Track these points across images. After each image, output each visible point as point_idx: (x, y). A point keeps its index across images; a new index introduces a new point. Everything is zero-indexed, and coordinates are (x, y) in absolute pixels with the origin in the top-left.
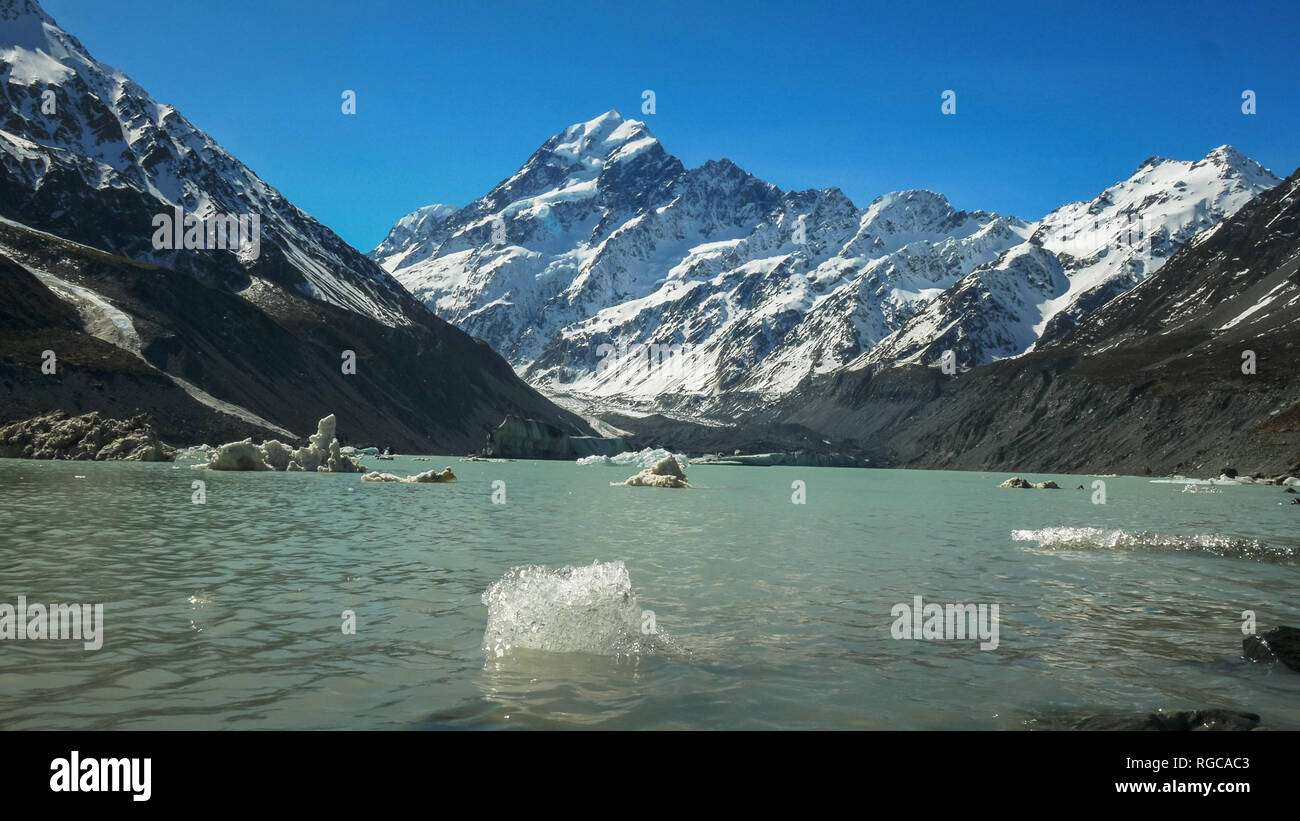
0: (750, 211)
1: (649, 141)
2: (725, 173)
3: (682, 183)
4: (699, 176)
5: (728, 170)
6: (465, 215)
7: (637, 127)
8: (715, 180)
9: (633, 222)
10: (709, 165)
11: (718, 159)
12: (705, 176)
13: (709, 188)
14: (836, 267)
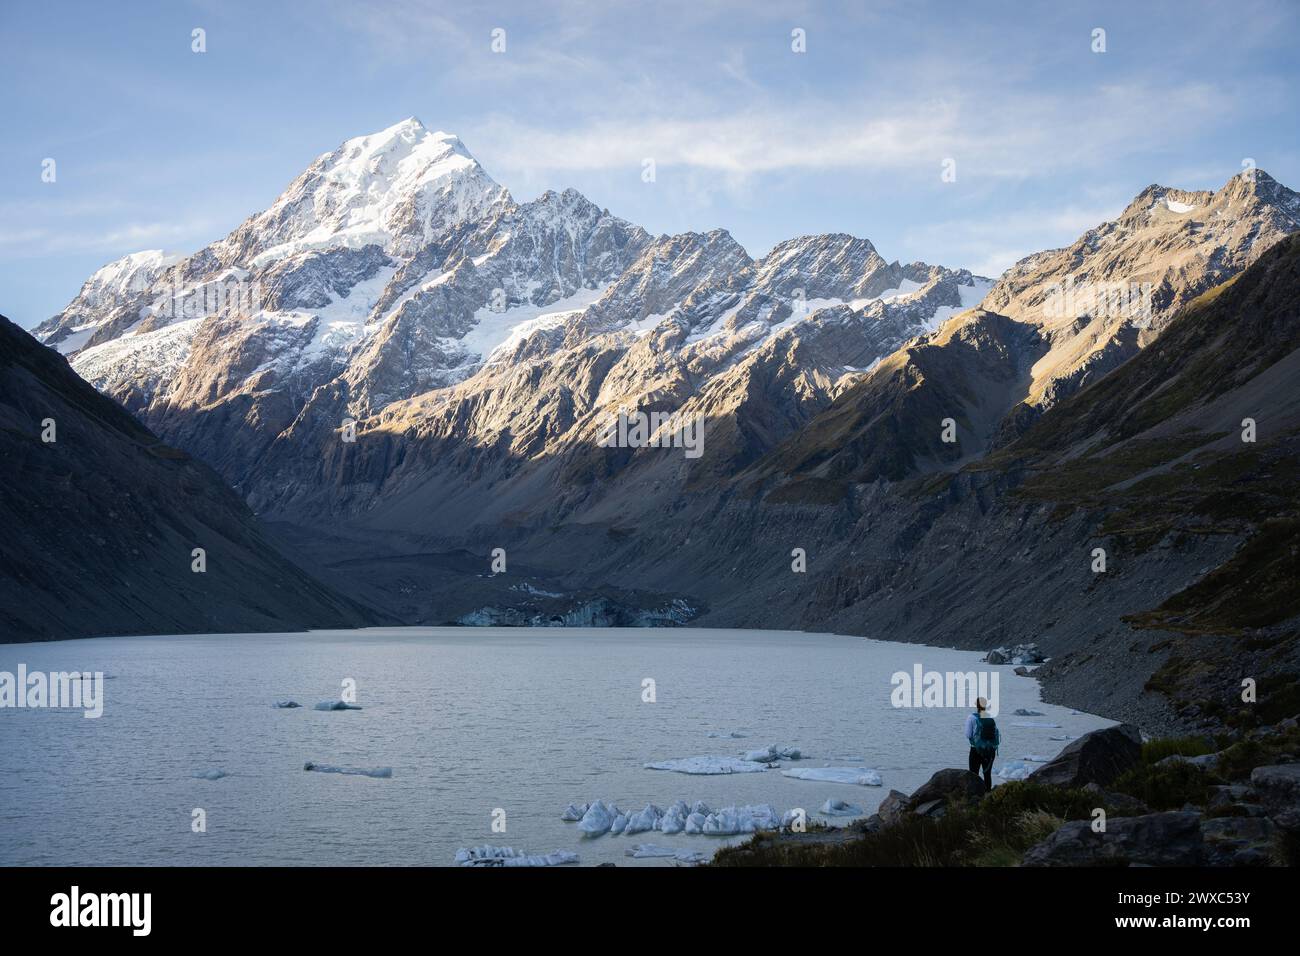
0: (606, 262)
1: (460, 163)
2: (570, 210)
3: (508, 223)
4: (534, 214)
5: (575, 205)
6: (196, 265)
7: (447, 141)
8: (557, 220)
9: (440, 279)
10: (548, 196)
11: (560, 191)
12: (541, 215)
13: (548, 231)
14: (721, 341)
